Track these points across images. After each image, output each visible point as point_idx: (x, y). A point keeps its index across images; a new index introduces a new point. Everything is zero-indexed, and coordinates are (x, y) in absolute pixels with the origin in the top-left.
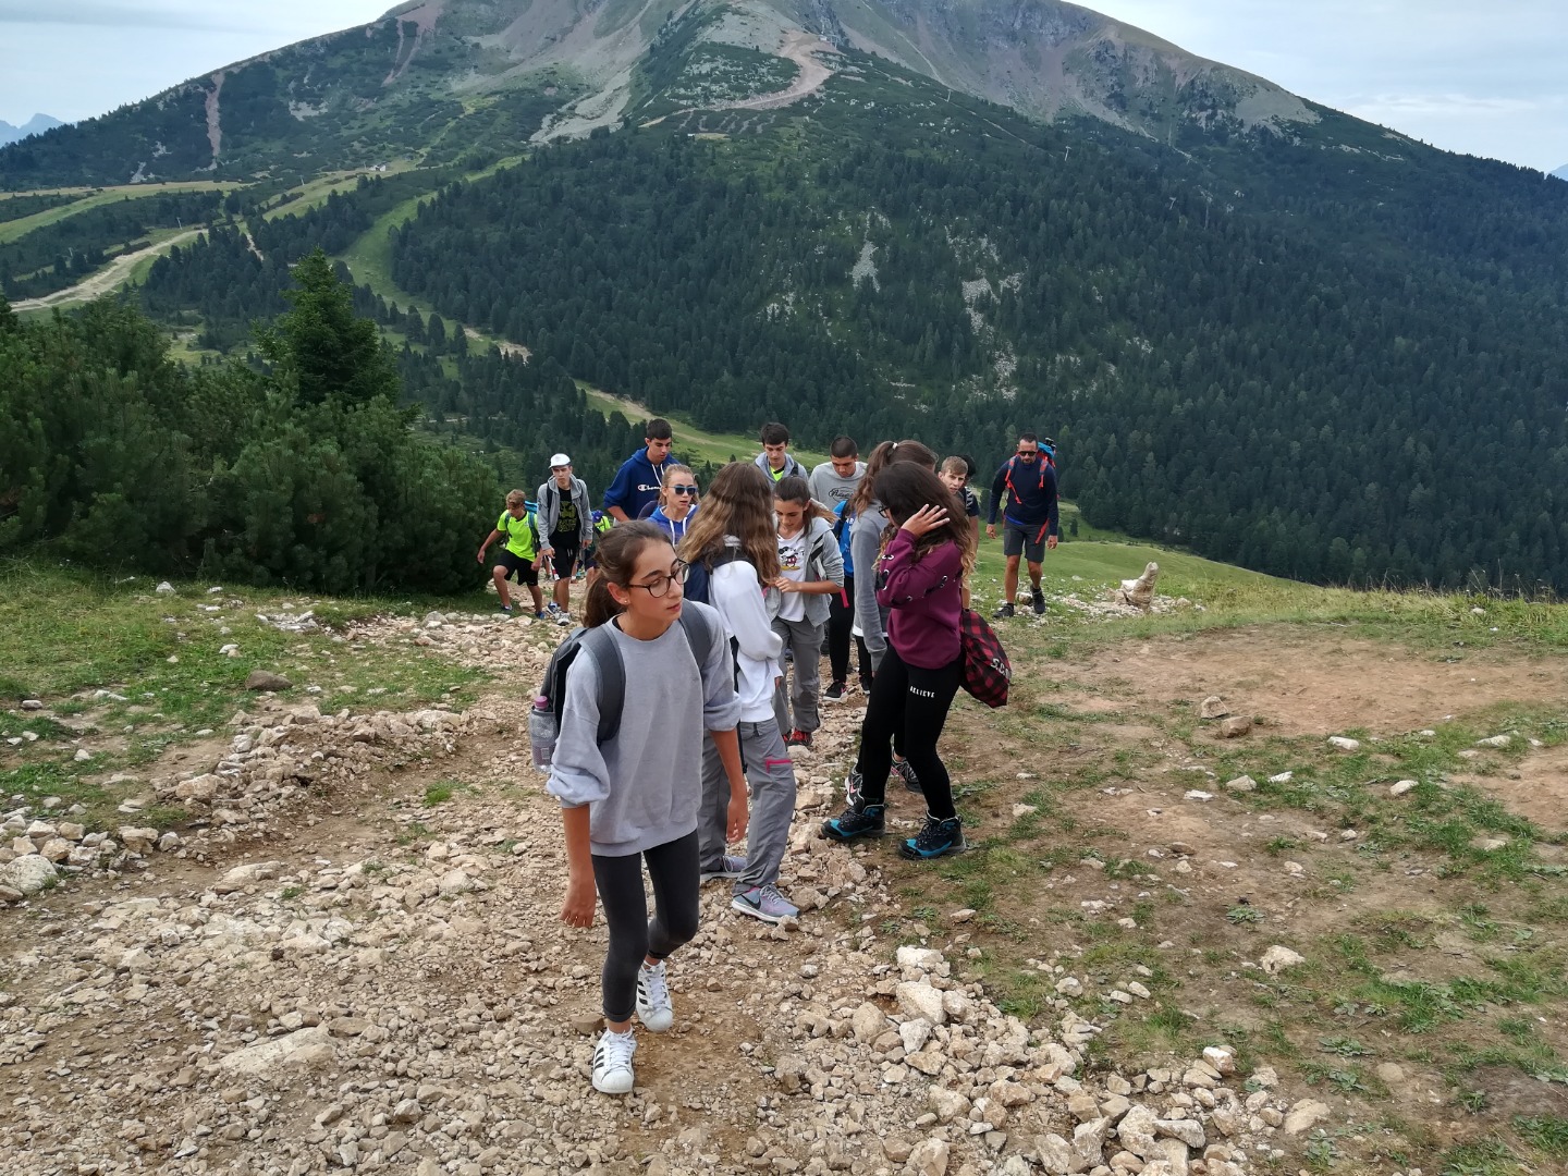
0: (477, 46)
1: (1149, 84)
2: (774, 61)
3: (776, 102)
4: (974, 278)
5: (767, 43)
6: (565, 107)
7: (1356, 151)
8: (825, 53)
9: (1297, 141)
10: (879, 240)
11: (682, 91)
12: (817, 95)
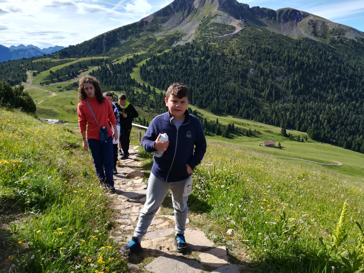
0: (161, 26)
1: (322, 29)
2: (229, 26)
4: (278, 76)
5: (227, 22)
6: (180, 39)
8: (241, 24)
9: (361, 42)
10: (254, 67)
11: (207, 34)
12: (239, 34)
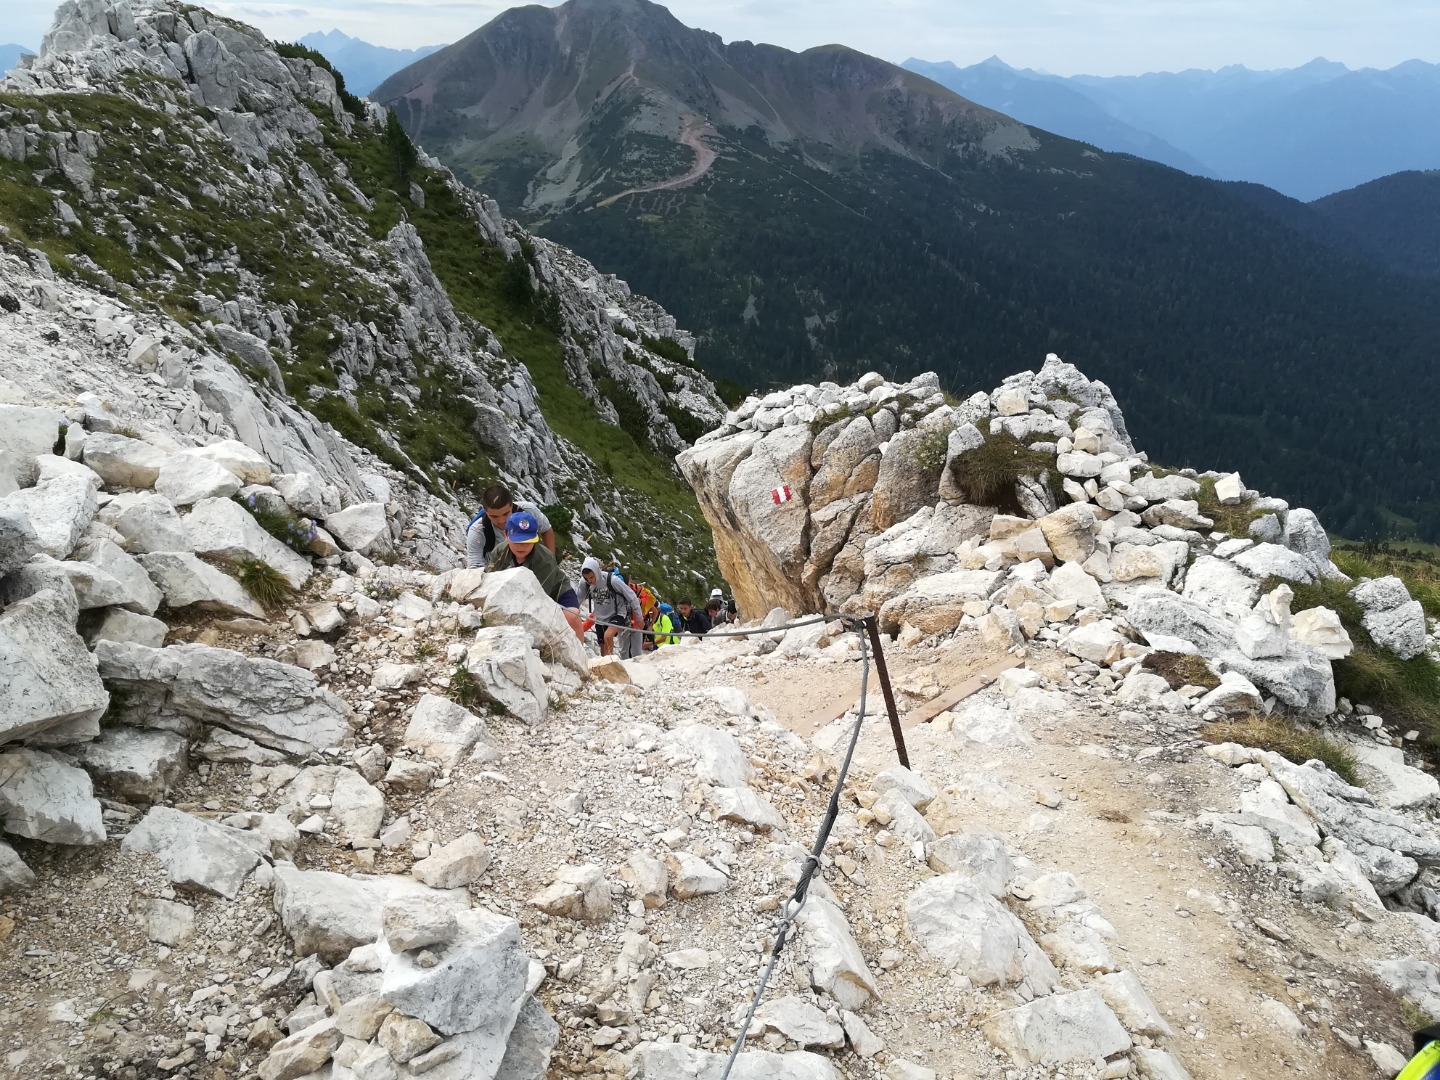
0: (464, 116)
1: (924, 123)
2: (678, 148)
3: (684, 183)
4: (811, 315)
5: (669, 131)
6: (539, 173)
7: (1061, 172)
8: (710, 137)
9: (1021, 166)
10: (757, 294)
11: (623, 174)
12: (710, 176)
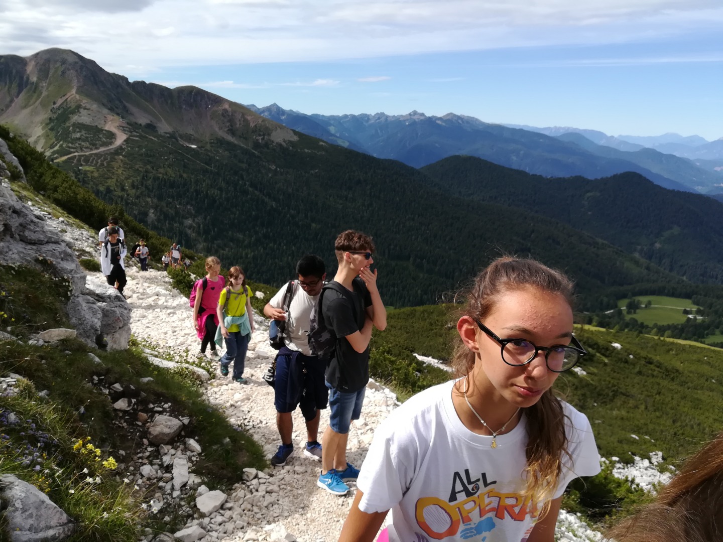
1: (241, 126)
2: (104, 132)
3: (108, 150)
5: (98, 123)
7: (310, 151)
8: (123, 127)
9: (291, 148)
10: (155, 208)
12: (123, 147)
